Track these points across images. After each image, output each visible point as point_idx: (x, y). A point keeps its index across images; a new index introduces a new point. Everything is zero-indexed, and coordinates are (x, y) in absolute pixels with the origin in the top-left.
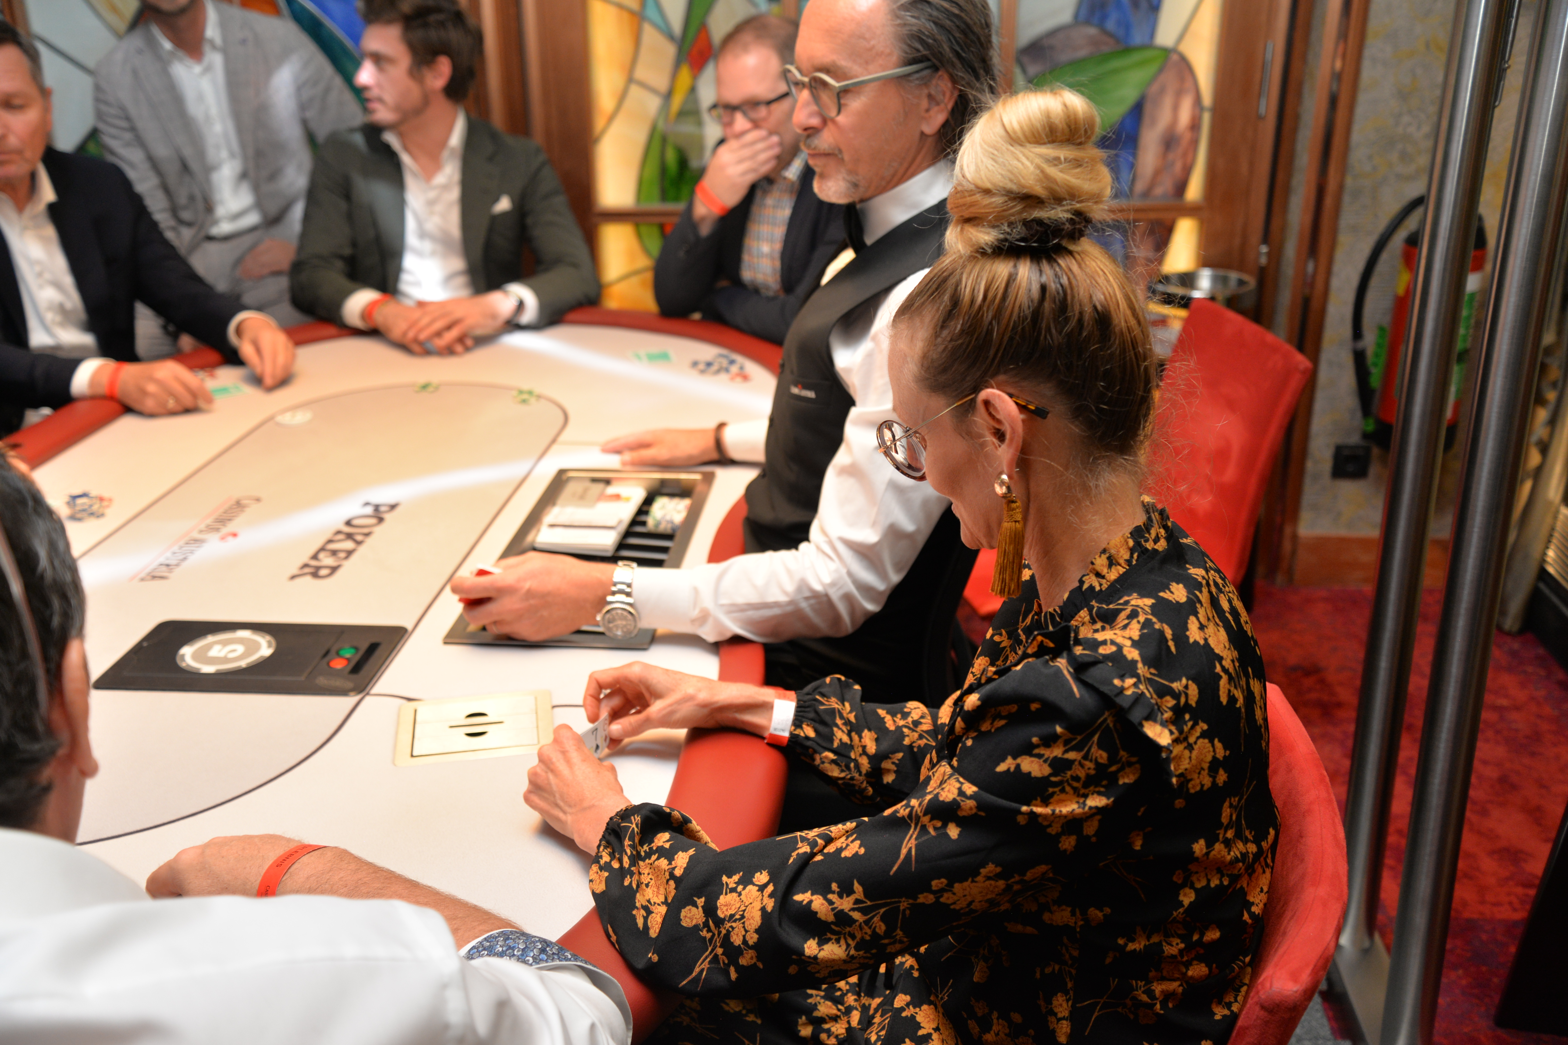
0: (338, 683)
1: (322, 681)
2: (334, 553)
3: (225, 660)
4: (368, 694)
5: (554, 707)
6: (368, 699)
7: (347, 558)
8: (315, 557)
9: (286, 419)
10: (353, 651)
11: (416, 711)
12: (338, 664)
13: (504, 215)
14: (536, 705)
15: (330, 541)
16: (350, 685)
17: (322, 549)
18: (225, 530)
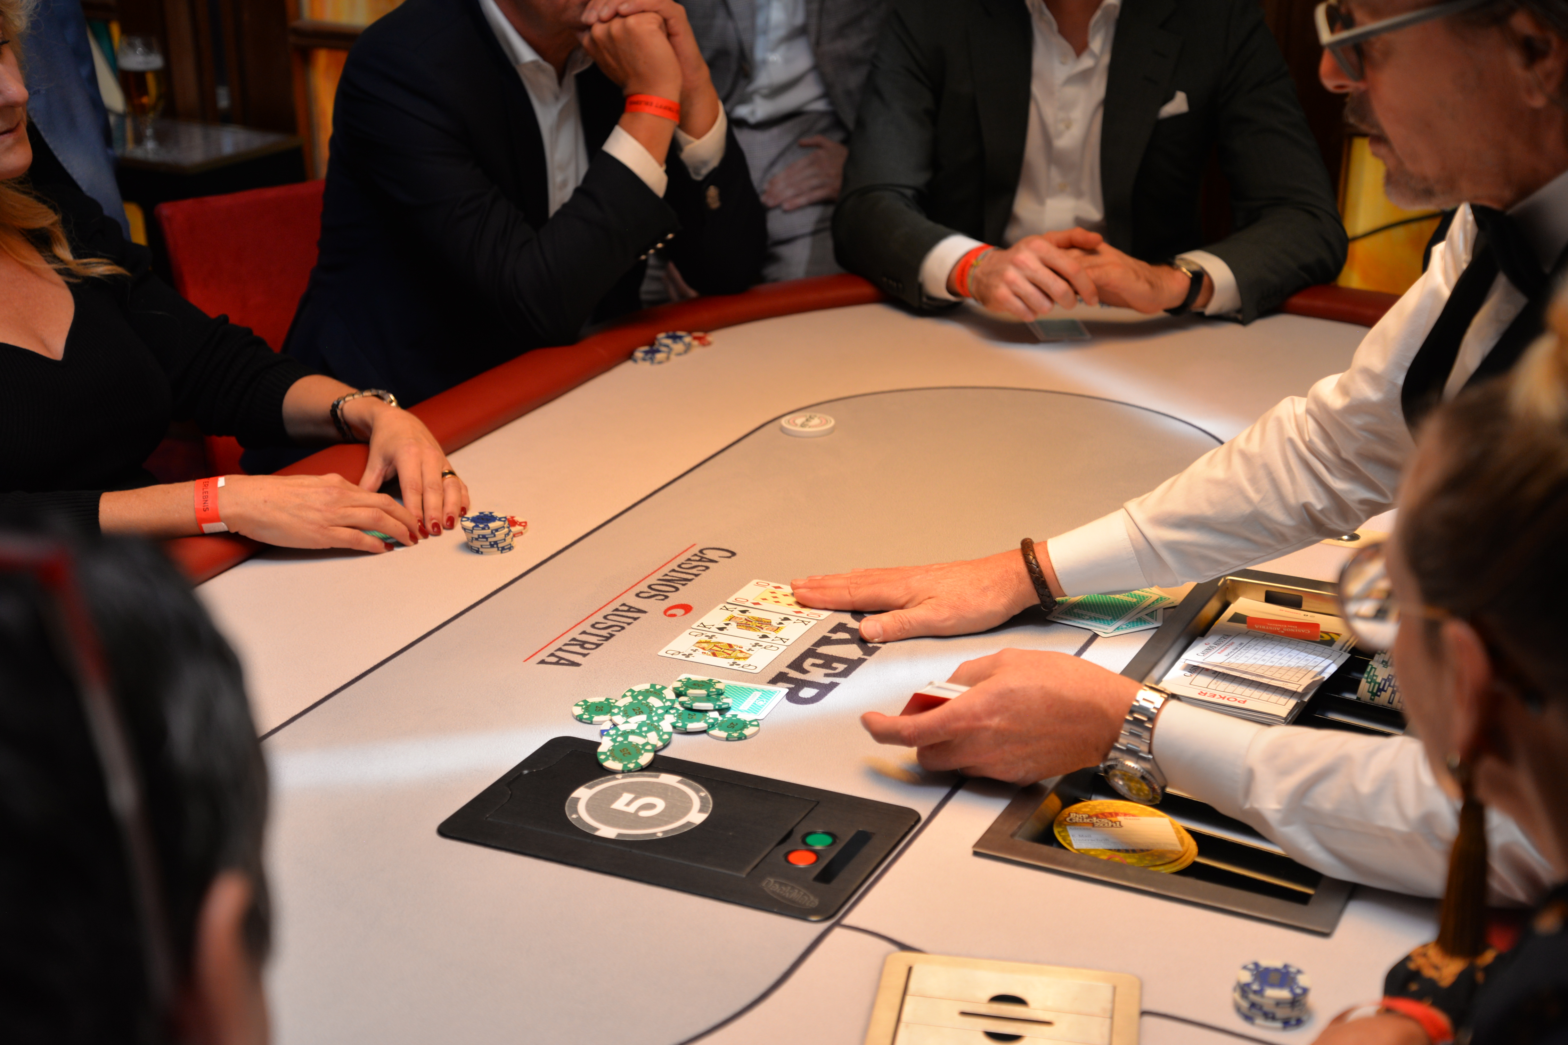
0: (796, 894)
1: (771, 885)
2: (828, 661)
3: (634, 820)
4: (838, 924)
5: (1144, 1013)
6: (838, 931)
7: (845, 674)
8: (797, 665)
9: (794, 424)
10: (828, 840)
11: (910, 969)
12: (802, 860)
13: (1176, 118)
14: (1113, 1001)
15: (825, 641)
16: (813, 901)
17: (810, 653)
18: (675, 598)
